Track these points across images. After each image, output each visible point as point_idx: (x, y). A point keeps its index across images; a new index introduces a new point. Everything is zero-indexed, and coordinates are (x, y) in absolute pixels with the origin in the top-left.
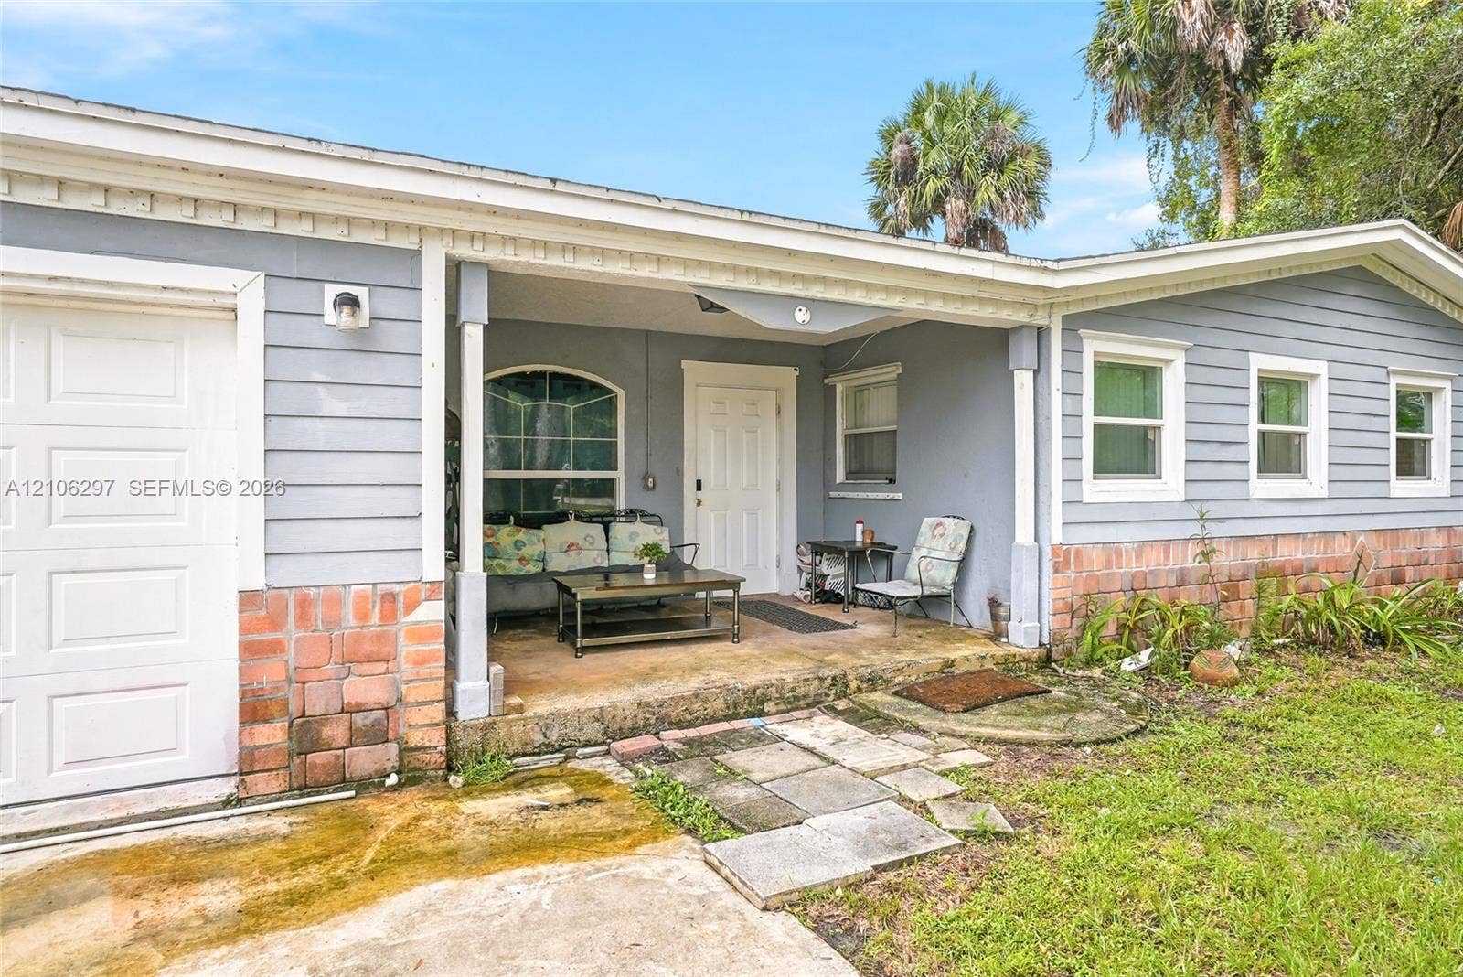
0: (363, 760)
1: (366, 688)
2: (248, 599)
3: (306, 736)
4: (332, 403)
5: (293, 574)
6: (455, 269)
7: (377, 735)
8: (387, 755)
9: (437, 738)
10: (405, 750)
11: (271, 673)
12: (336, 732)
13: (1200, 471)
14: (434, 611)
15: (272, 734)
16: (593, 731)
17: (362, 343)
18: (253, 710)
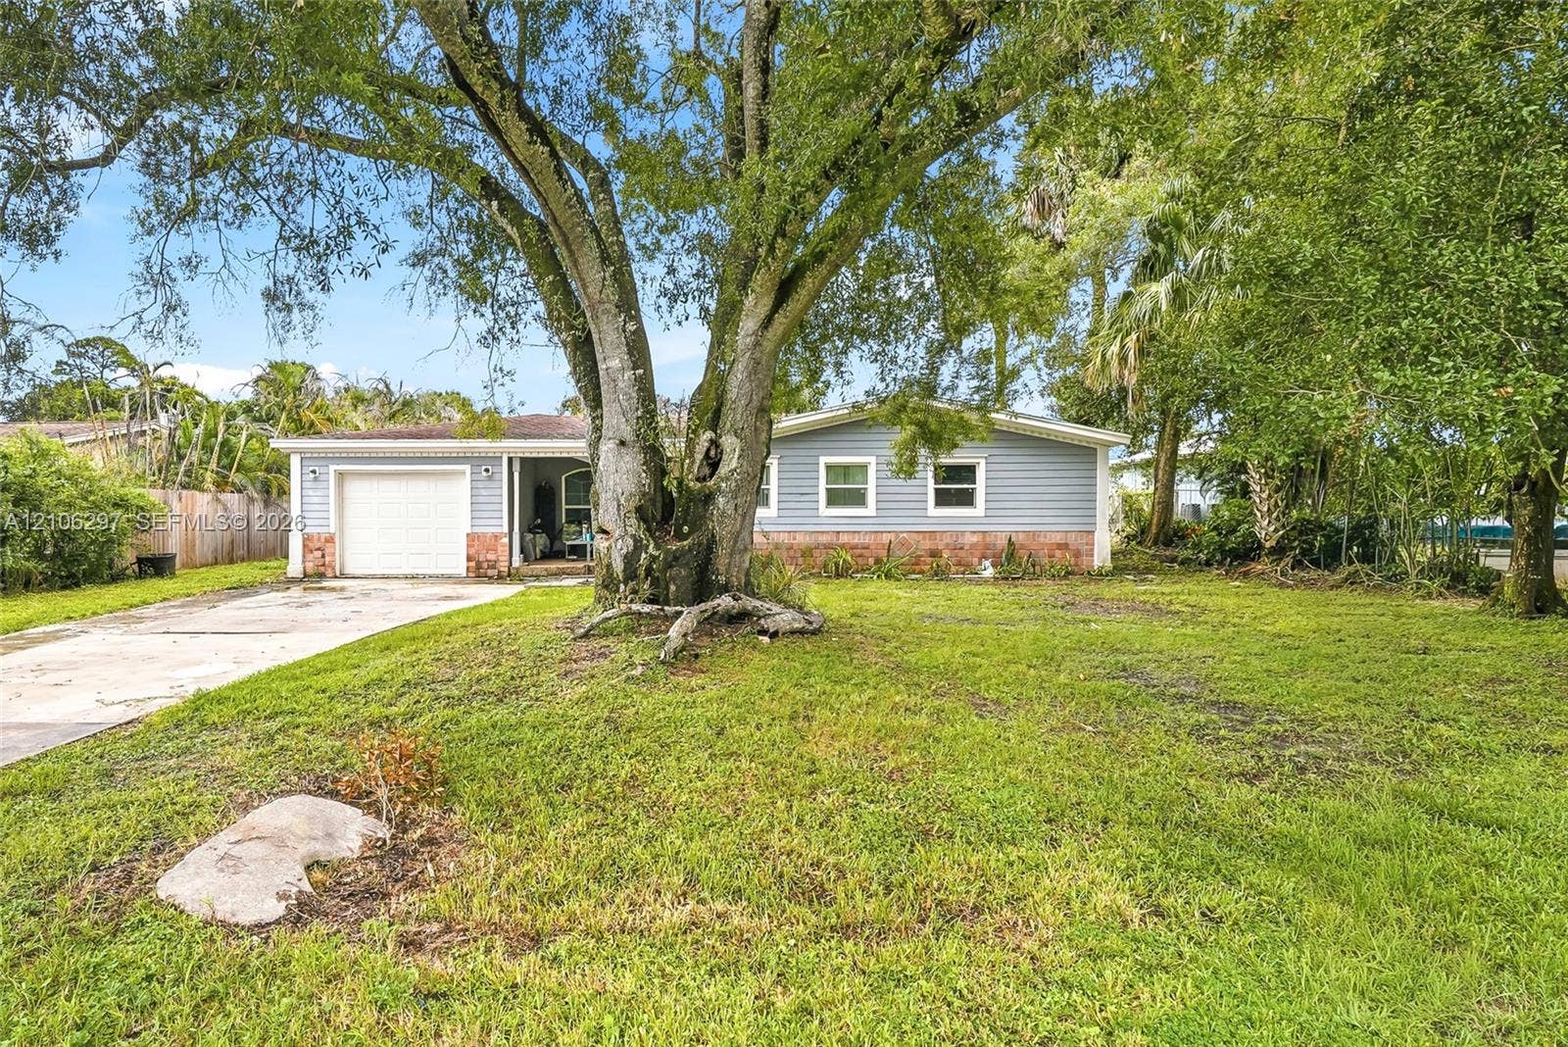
0: (490, 572)
1: (491, 556)
2: (468, 535)
3: (479, 566)
4: (483, 492)
5: (476, 530)
6: (510, 460)
7: (494, 567)
8: (495, 572)
9: (506, 569)
10: (499, 572)
11: (472, 551)
12: (485, 565)
13: (783, 505)
14: (506, 540)
15: (473, 564)
16: (544, 573)
17: (490, 478)
18: (469, 559)
